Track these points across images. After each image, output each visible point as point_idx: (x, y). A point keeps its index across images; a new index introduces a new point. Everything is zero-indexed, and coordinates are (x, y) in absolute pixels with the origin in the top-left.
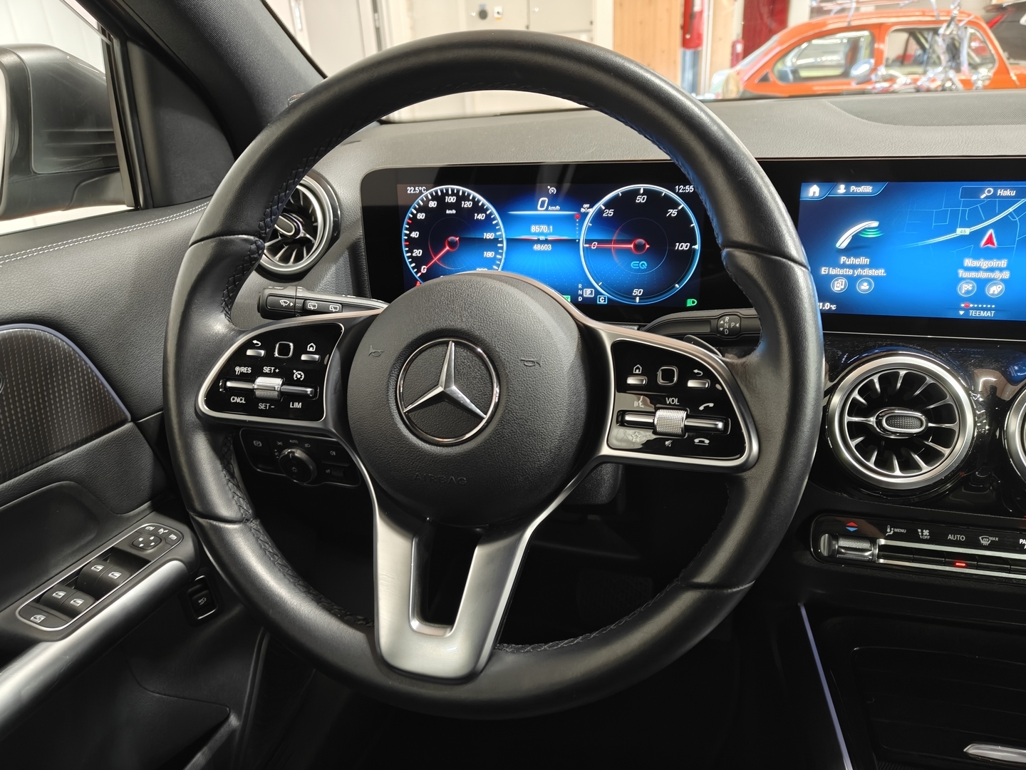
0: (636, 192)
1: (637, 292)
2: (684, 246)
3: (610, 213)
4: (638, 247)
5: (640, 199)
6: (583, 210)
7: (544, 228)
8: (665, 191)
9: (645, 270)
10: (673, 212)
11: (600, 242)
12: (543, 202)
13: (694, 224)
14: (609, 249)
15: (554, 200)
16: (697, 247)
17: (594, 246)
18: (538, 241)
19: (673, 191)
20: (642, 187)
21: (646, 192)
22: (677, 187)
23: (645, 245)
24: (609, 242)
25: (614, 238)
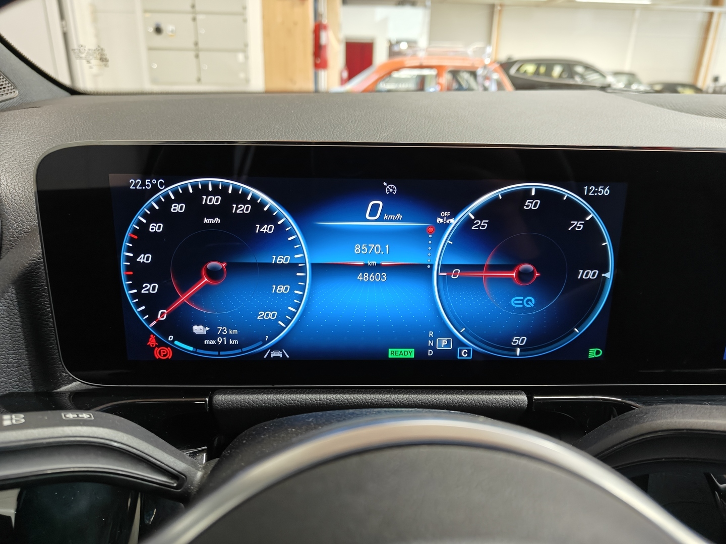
0: (526, 193)
1: (517, 341)
2: (591, 274)
3: (483, 224)
4: (523, 276)
5: (531, 205)
6: (440, 220)
7: (376, 248)
8: (567, 193)
9: (531, 309)
10: (578, 225)
11: (463, 267)
12: (376, 207)
13: (608, 243)
14: (480, 279)
15: (392, 204)
16: (608, 275)
17: (456, 274)
18: (366, 268)
19: (580, 194)
20: (534, 187)
21: (540, 193)
22: (586, 188)
23: (533, 272)
24: (479, 268)
25: (488, 262)
